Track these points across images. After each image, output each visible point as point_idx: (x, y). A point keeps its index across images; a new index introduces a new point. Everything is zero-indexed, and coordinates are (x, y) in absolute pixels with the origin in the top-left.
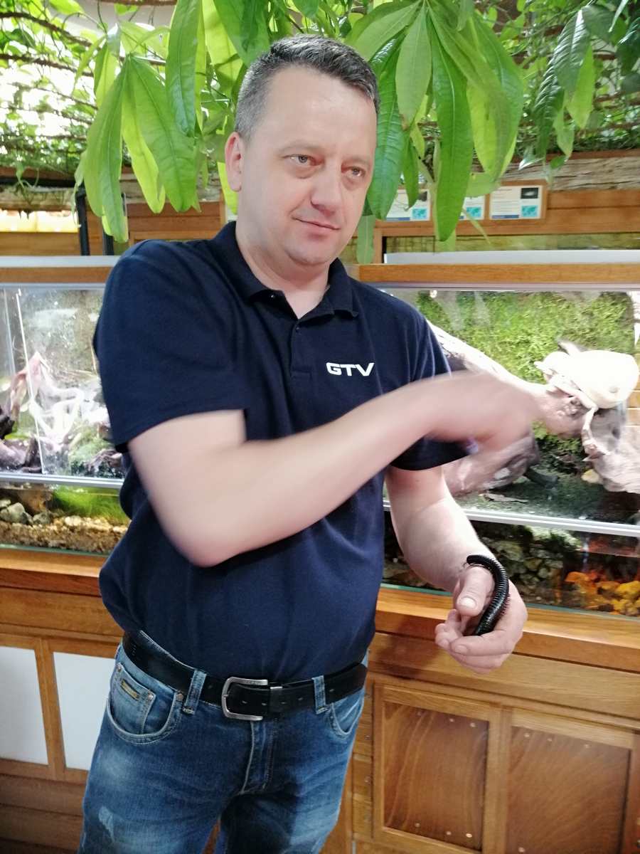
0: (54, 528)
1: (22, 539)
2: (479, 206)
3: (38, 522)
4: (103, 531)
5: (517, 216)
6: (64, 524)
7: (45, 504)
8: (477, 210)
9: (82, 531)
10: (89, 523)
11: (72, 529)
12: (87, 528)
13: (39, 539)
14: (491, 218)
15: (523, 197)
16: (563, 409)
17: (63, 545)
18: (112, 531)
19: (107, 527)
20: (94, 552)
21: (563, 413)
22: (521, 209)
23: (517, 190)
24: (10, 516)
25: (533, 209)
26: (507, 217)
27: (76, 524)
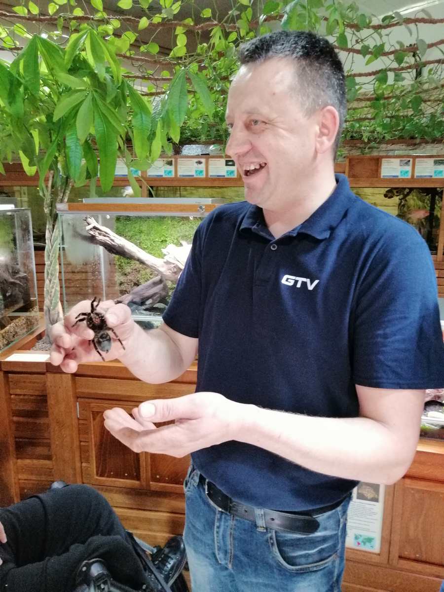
2: (202, 169)
5: (224, 176)
8: (201, 172)
14: (209, 177)
15: (227, 165)
16: (171, 270)
21: (171, 272)
22: (226, 172)
23: (223, 161)
25: (232, 172)
26: (218, 176)
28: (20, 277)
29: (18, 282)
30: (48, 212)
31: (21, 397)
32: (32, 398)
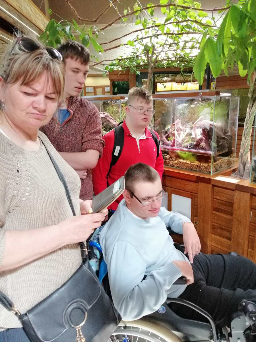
0: (176, 162)
1: (168, 164)
3: (172, 160)
4: (188, 164)
6: (179, 161)
7: (175, 156)
9: (183, 163)
10: (185, 161)
11: (181, 162)
12: (184, 162)
13: (172, 165)
17: (178, 167)
18: (190, 164)
19: (189, 163)
20: (185, 169)
24: (166, 158)
27: (182, 161)
28: (228, 135)
29: (226, 138)
30: (251, 96)
31: (219, 201)
32: (225, 203)
